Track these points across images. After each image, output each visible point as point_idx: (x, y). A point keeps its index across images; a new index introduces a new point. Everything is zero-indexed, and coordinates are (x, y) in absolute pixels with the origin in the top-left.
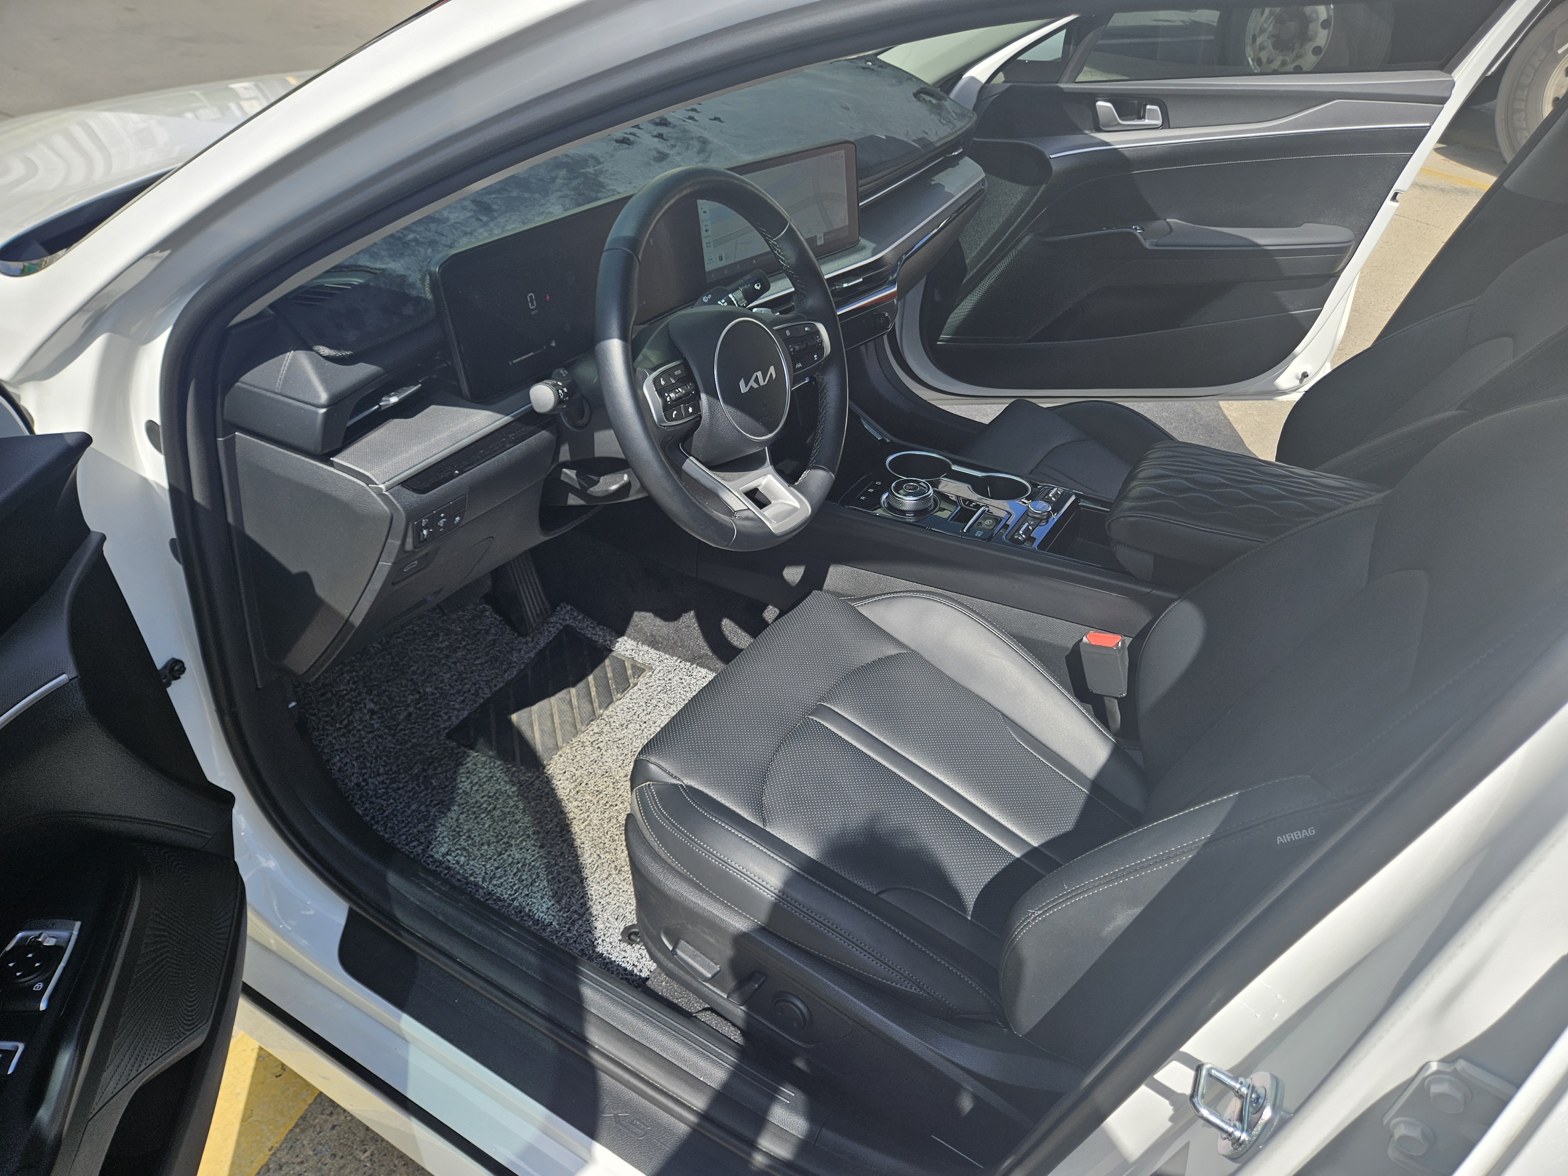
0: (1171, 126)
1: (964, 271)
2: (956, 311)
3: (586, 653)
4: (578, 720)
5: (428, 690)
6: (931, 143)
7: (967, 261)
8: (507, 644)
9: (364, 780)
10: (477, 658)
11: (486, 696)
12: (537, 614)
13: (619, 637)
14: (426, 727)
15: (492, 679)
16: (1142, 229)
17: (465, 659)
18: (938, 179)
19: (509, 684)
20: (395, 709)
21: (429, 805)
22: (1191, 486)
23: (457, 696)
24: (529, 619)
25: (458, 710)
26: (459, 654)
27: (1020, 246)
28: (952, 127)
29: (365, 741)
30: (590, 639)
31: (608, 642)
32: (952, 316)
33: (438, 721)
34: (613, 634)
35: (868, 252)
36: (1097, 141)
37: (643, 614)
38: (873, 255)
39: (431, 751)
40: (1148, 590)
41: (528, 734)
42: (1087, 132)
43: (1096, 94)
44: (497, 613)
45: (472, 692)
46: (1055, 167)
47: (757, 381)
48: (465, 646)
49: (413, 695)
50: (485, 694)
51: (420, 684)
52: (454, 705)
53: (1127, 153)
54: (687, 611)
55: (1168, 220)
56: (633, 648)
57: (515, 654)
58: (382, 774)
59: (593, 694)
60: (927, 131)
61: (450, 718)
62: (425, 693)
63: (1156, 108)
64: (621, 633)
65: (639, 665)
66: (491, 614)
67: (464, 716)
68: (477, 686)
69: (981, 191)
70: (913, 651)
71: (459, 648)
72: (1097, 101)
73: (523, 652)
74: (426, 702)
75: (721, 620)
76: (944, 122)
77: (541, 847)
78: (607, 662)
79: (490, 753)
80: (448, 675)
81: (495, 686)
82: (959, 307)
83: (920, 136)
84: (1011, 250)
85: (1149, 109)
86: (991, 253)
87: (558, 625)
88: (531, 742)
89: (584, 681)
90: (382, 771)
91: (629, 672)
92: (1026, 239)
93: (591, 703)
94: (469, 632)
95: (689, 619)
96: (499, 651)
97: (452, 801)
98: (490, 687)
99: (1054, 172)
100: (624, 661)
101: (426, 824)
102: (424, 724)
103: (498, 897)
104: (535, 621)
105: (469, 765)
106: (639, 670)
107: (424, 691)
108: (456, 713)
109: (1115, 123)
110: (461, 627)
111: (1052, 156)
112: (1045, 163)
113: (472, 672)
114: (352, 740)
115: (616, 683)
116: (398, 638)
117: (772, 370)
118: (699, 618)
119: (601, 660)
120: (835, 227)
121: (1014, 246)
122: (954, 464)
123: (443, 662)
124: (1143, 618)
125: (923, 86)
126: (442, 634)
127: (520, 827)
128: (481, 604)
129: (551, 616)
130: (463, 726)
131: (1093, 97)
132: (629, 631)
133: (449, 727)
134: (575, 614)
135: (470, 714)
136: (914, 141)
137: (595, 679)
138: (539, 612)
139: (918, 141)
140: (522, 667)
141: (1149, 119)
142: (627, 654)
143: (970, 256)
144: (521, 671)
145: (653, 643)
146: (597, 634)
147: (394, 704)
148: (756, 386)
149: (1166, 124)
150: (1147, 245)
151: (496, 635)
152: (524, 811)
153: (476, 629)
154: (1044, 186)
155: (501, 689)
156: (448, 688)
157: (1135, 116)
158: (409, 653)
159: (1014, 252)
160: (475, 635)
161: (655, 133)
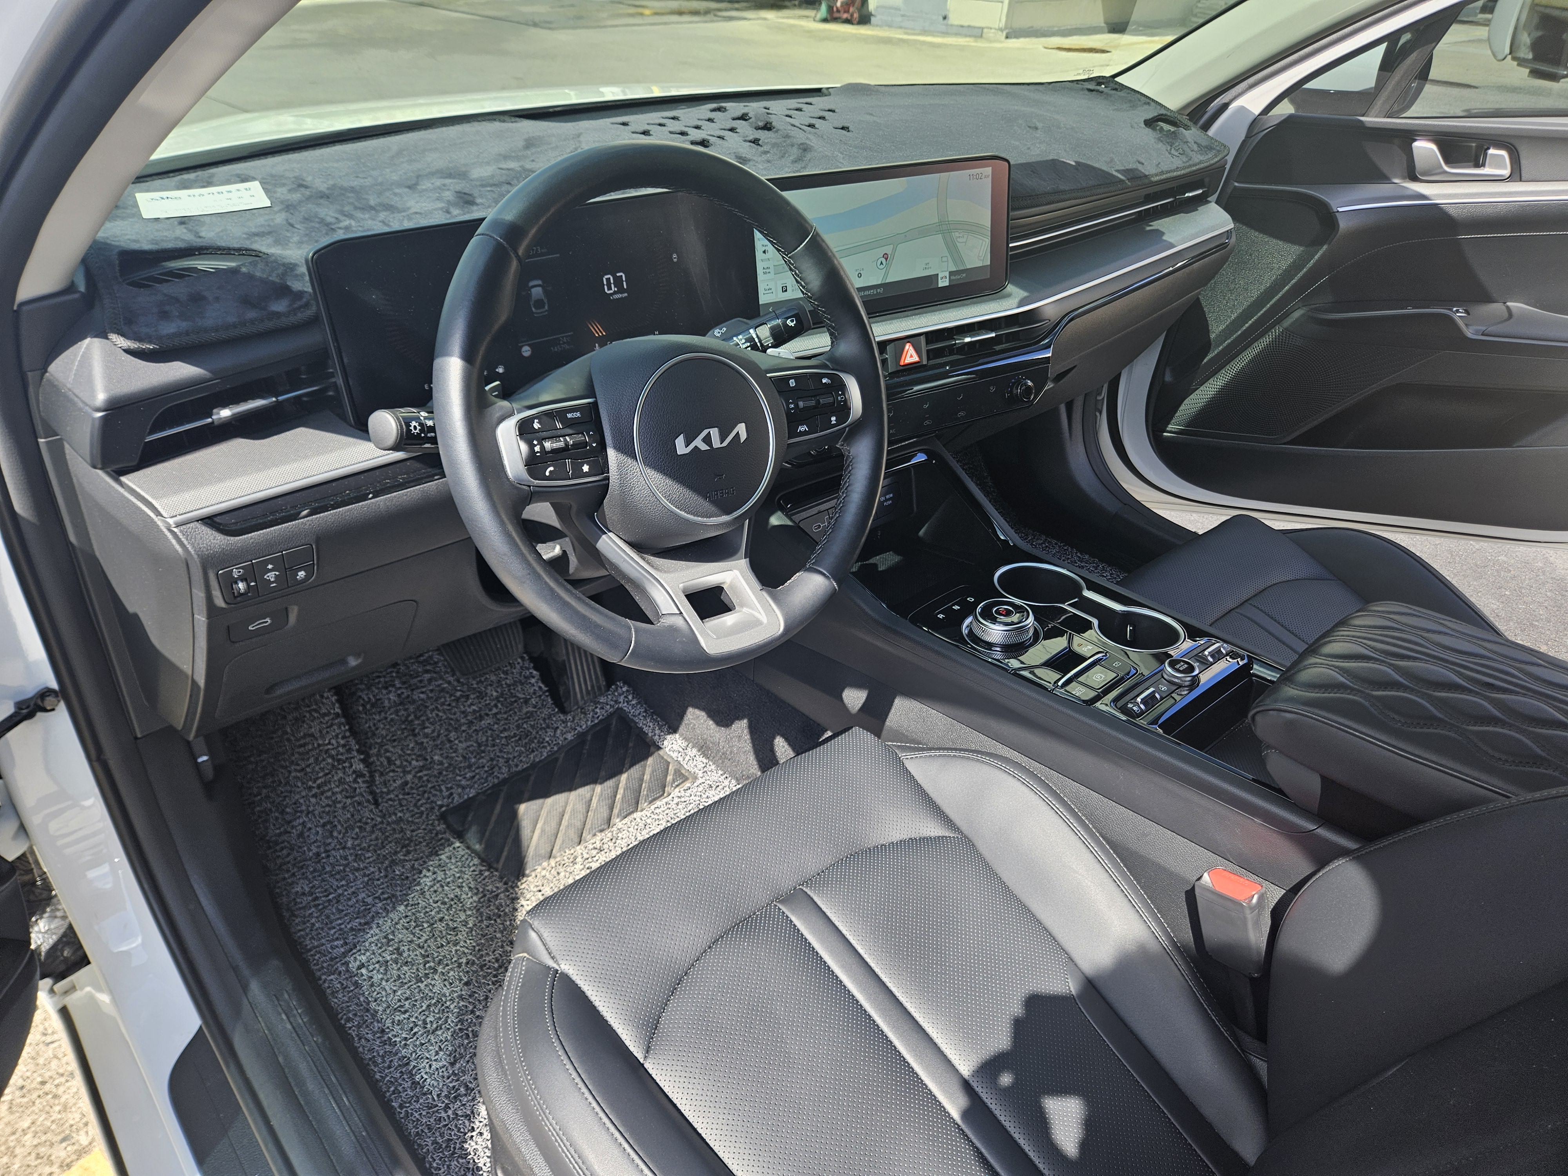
0: (1523, 178)
1: (1207, 347)
2: (1192, 396)
3: (631, 745)
4: (588, 826)
5: (436, 758)
6: (1146, 176)
7: (1213, 336)
8: (544, 720)
9: (326, 851)
10: (505, 730)
11: (501, 776)
12: (588, 692)
13: (669, 733)
14: (419, 800)
15: (514, 757)
16: (1467, 312)
17: (490, 729)
18: (1156, 225)
19: (533, 766)
20: (391, 774)
21: (379, 898)
22: (1401, 679)
23: (467, 770)
24: (575, 693)
25: (463, 788)
26: (488, 721)
27: (1287, 323)
28: (1185, 159)
29: (339, 806)
30: (642, 729)
31: (657, 737)
32: (1186, 402)
33: (435, 795)
34: (665, 728)
35: (1014, 301)
36: (1408, 193)
37: (697, 712)
38: (1018, 307)
39: (413, 831)
40: (1311, 827)
41: (525, 832)
42: (1396, 181)
43: (1417, 131)
44: (543, 682)
45: (486, 769)
46: (1343, 224)
47: (707, 440)
48: (496, 714)
49: (417, 761)
50: (502, 773)
51: (429, 750)
52: (460, 781)
53: (1452, 211)
54: (739, 718)
55: (1509, 304)
56: (681, 750)
57: (550, 732)
58: (349, 849)
59: (619, 796)
60: (1143, 161)
61: (451, 794)
62: (433, 762)
63: (1503, 153)
64: (674, 730)
65: (683, 772)
66: (537, 682)
67: (471, 795)
68: (495, 762)
69: (1223, 246)
70: (966, 837)
71: (487, 715)
72: (1415, 140)
73: (559, 732)
74: (429, 772)
75: (774, 738)
76: (1176, 154)
77: (467, 984)
78: (650, 761)
79: (477, 847)
80: (464, 745)
81: (517, 766)
82: (1197, 392)
83: (1130, 166)
84: (1273, 326)
85: (1493, 155)
86: (1244, 328)
87: (608, 707)
88: (525, 843)
89: (614, 780)
90: (349, 844)
91: (670, 778)
92: (1297, 314)
93: (611, 809)
94: (506, 699)
95: (741, 727)
96: (532, 726)
97: (404, 899)
98: (509, 767)
99: (1340, 230)
100: (669, 763)
101: (362, 921)
102: (418, 797)
103: (389, 1038)
104: (582, 698)
105: (443, 857)
106: (682, 776)
107: (432, 758)
108: (460, 790)
109: (1440, 170)
110: (497, 692)
111: (1340, 210)
112: (1328, 218)
113: (494, 746)
114: (325, 802)
115: (649, 789)
116: (422, 693)
117: (741, 429)
118: (753, 730)
119: (645, 757)
120: (969, 267)
121: (1279, 321)
122: (1089, 589)
123: (463, 728)
124: (1301, 866)
125: (1163, 112)
126: (472, 696)
127: (456, 951)
128: (528, 669)
129: (601, 694)
130: (466, 806)
131: (1408, 136)
132: (682, 729)
133: (448, 806)
134: (630, 697)
135: (478, 794)
136: (1117, 171)
137: (628, 779)
138: (589, 688)
139: (1125, 172)
140: (556, 748)
141: (1491, 167)
142: (674, 755)
143: (1216, 329)
144: (552, 753)
145: (704, 749)
146: (649, 727)
147: (392, 767)
148: (704, 447)
149: (1516, 174)
150: (1469, 333)
151: (535, 707)
152: (471, 929)
153: (515, 696)
154: (1325, 247)
155: (524, 770)
156: (461, 759)
157: (1471, 164)
158: (428, 712)
159: (1277, 330)
160: (512, 703)
161: (751, 138)
